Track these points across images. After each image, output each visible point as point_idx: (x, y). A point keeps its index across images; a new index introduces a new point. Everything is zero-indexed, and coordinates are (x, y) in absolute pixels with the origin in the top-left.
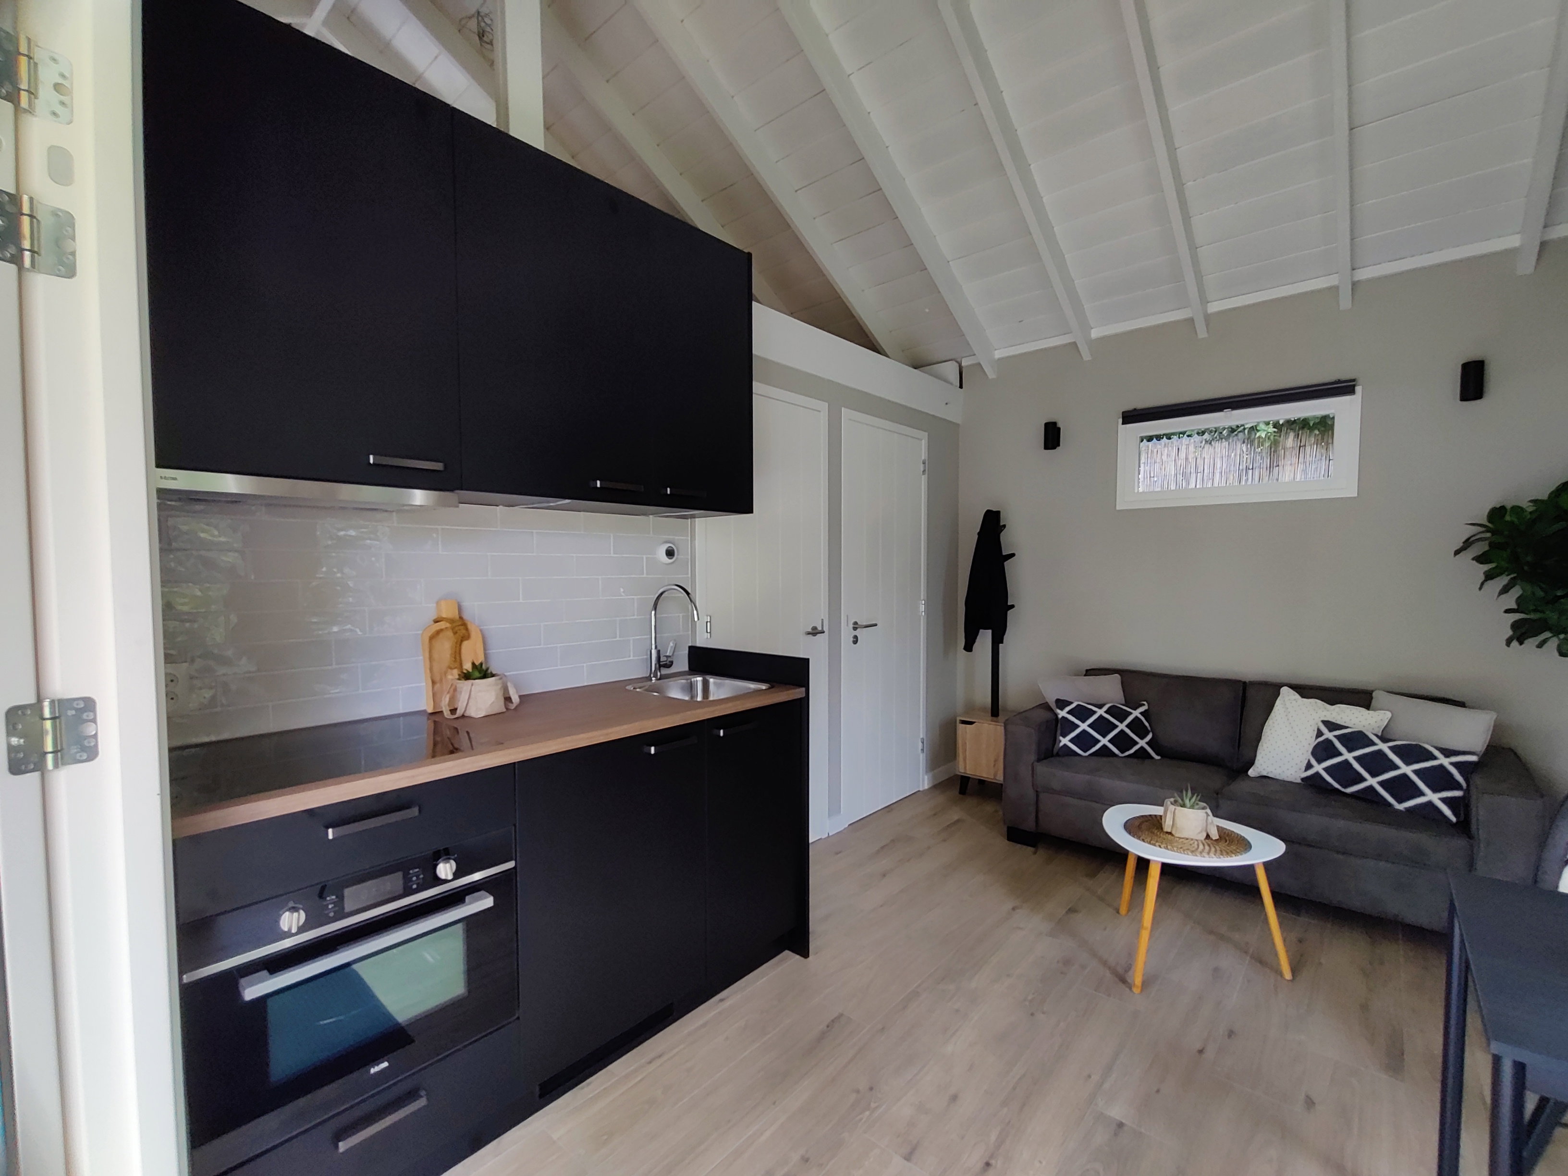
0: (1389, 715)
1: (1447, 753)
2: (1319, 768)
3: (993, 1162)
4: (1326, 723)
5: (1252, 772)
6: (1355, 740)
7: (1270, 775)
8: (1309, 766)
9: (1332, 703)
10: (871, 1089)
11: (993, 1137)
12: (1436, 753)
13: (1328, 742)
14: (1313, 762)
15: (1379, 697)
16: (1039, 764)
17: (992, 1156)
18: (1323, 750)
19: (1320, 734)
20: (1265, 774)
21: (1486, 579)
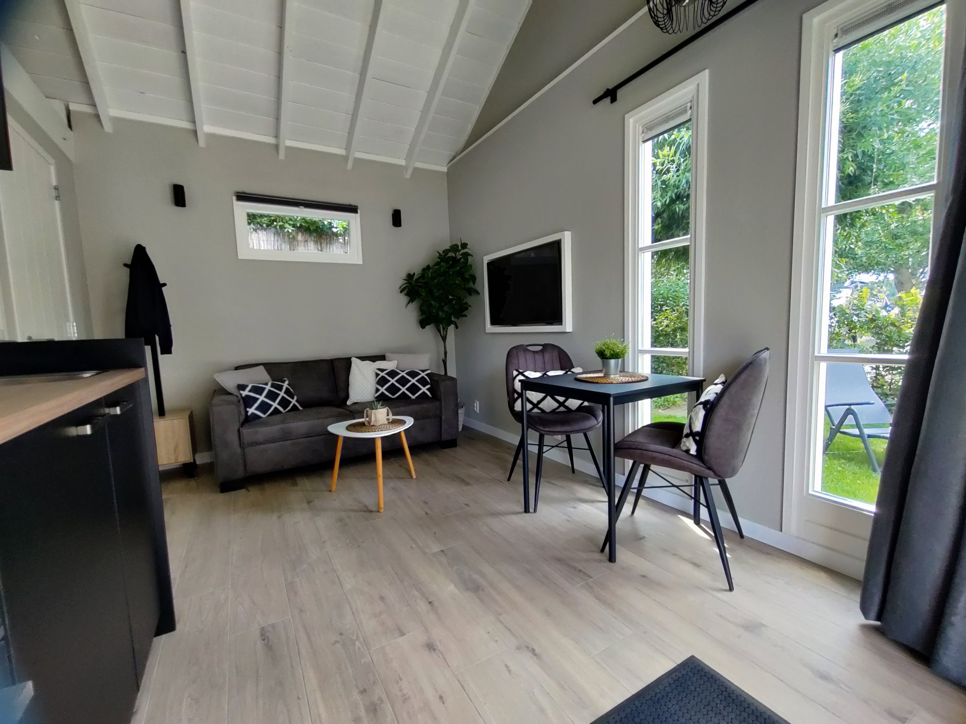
0: (396, 362)
1: (423, 371)
2: (382, 390)
3: (430, 600)
4: (379, 369)
5: (349, 403)
6: (393, 374)
7: (358, 401)
8: (377, 390)
9: (374, 361)
10: (341, 634)
11: (417, 593)
12: (420, 372)
13: (383, 377)
14: (379, 387)
15: (388, 355)
16: (243, 428)
17: (427, 599)
18: (382, 381)
19: (377, 375)
20: (356, 401)
21: (409, 303)
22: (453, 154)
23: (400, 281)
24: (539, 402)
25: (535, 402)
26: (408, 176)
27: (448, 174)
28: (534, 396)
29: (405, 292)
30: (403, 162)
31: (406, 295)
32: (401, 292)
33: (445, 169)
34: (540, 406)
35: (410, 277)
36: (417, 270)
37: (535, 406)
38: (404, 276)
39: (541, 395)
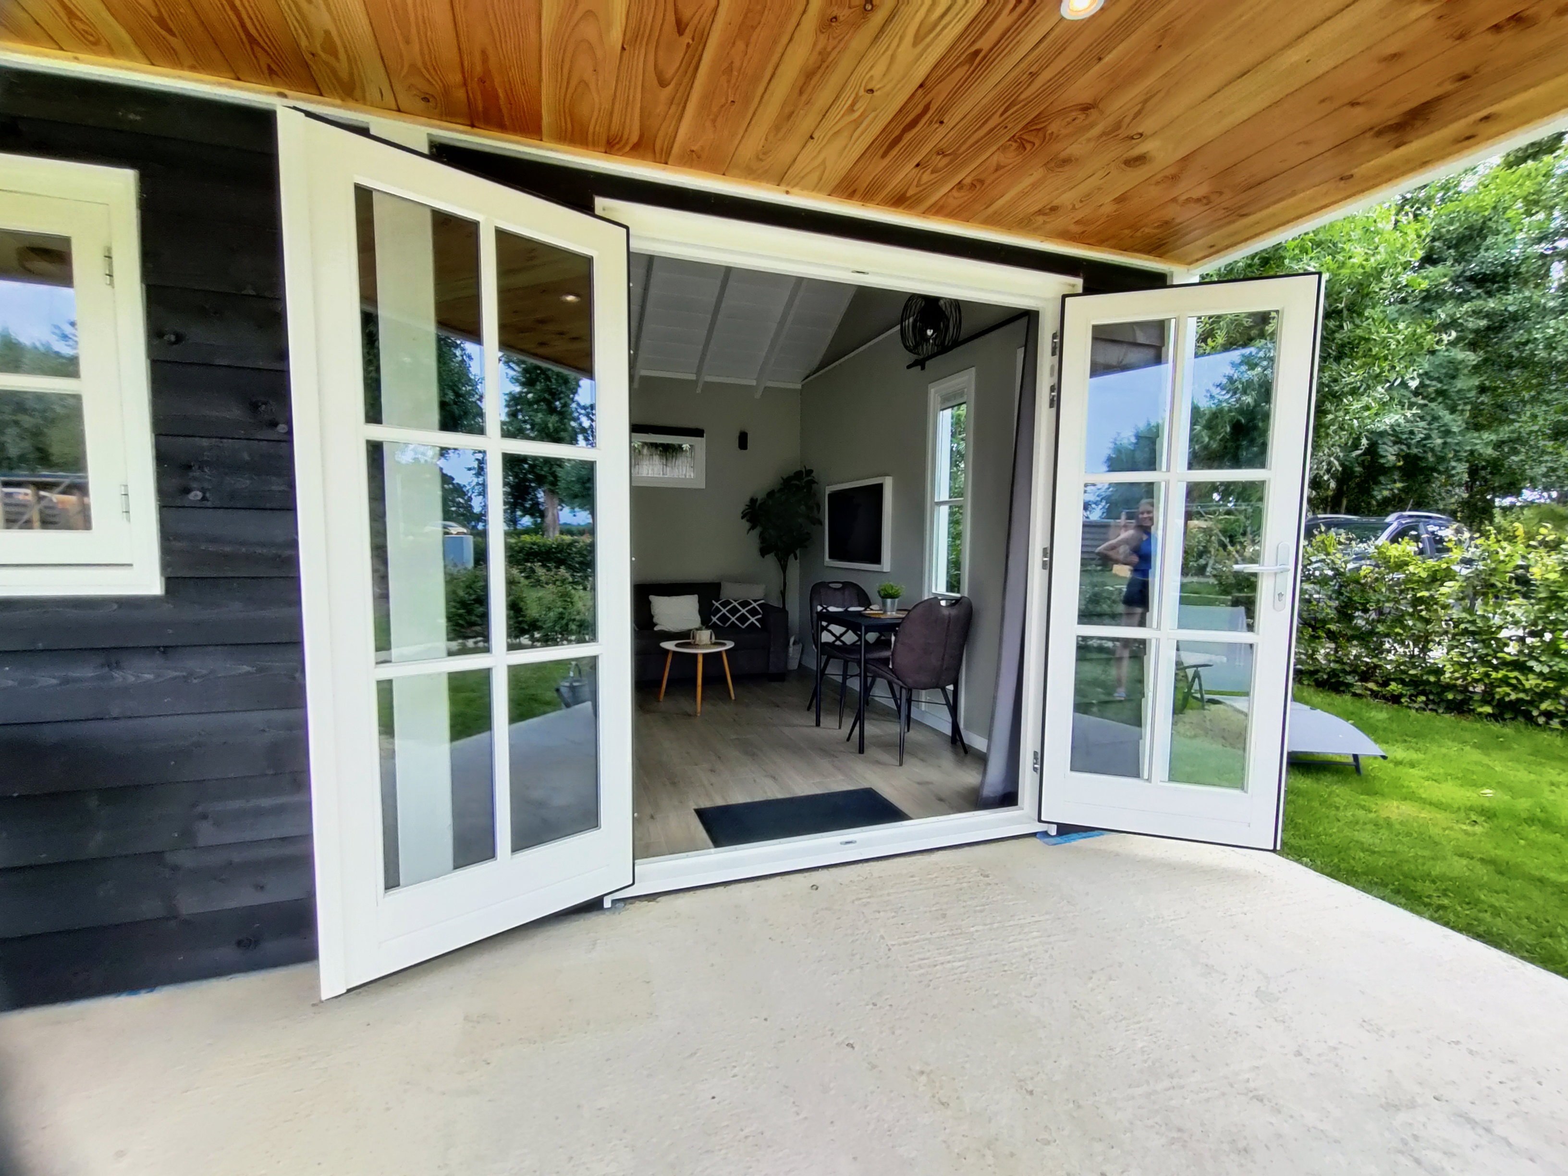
1: (755, 601)
2: (714, 619)
6: (726, 603)
8: (710, 620)
12: (751, 603)
13: (716, 607)
14: (712, 617)
15: (723, 583)
18: (715, 611)
21: (749, 530)
22: (808, 372)
23: (741, 506)
24: (842, 635)
25: (838, 634)
26: (758, 396)
27: (801, 391)
28: (837, 629)
29: (747, 517)
30: (754, 383)
31: (748, 521)
32: (743, 518)
33: (799, 386)
34: (843, 639)
35: (753, 501)
36: (761, 496)
37: (838, 638)
38: (747, 500)
39: (843, 629)
